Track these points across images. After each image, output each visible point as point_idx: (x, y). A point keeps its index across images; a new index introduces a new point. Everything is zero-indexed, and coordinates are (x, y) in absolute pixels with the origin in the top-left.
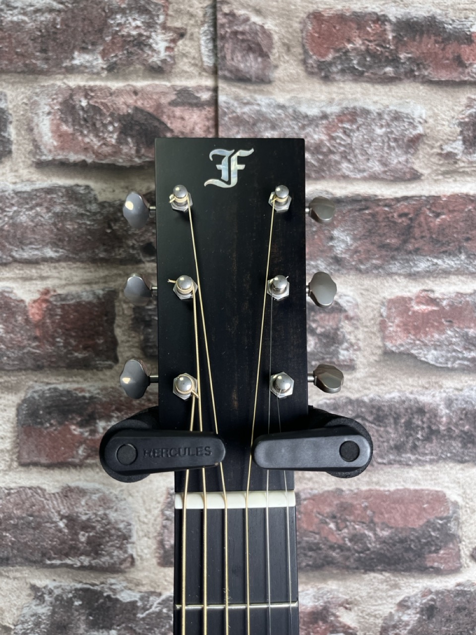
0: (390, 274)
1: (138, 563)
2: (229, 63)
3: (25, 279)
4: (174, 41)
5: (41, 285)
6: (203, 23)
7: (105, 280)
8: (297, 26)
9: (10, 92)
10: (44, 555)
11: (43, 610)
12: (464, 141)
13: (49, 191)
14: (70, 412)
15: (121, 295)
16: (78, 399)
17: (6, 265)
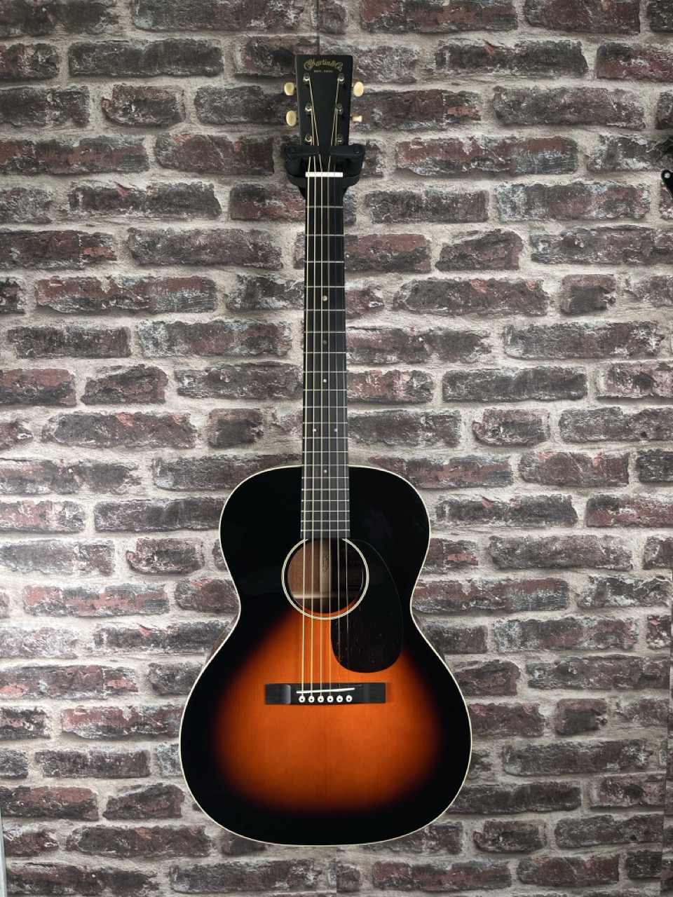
0: (400, 130)
1: (285, 266)
2: (324, 24)
3: (232, 132)
4: (298, 14)
5: (239, 135)
6: (312, 4)
7: (268, 133)
8: (357, 5)
9: (222, 40)
10: (243, 261)
11: (243, 287)
12: (437, 63)
13: (242, 89)
14: (253, 195)
15: (275, 141)
16: (257, 189)
17: (223, 125)
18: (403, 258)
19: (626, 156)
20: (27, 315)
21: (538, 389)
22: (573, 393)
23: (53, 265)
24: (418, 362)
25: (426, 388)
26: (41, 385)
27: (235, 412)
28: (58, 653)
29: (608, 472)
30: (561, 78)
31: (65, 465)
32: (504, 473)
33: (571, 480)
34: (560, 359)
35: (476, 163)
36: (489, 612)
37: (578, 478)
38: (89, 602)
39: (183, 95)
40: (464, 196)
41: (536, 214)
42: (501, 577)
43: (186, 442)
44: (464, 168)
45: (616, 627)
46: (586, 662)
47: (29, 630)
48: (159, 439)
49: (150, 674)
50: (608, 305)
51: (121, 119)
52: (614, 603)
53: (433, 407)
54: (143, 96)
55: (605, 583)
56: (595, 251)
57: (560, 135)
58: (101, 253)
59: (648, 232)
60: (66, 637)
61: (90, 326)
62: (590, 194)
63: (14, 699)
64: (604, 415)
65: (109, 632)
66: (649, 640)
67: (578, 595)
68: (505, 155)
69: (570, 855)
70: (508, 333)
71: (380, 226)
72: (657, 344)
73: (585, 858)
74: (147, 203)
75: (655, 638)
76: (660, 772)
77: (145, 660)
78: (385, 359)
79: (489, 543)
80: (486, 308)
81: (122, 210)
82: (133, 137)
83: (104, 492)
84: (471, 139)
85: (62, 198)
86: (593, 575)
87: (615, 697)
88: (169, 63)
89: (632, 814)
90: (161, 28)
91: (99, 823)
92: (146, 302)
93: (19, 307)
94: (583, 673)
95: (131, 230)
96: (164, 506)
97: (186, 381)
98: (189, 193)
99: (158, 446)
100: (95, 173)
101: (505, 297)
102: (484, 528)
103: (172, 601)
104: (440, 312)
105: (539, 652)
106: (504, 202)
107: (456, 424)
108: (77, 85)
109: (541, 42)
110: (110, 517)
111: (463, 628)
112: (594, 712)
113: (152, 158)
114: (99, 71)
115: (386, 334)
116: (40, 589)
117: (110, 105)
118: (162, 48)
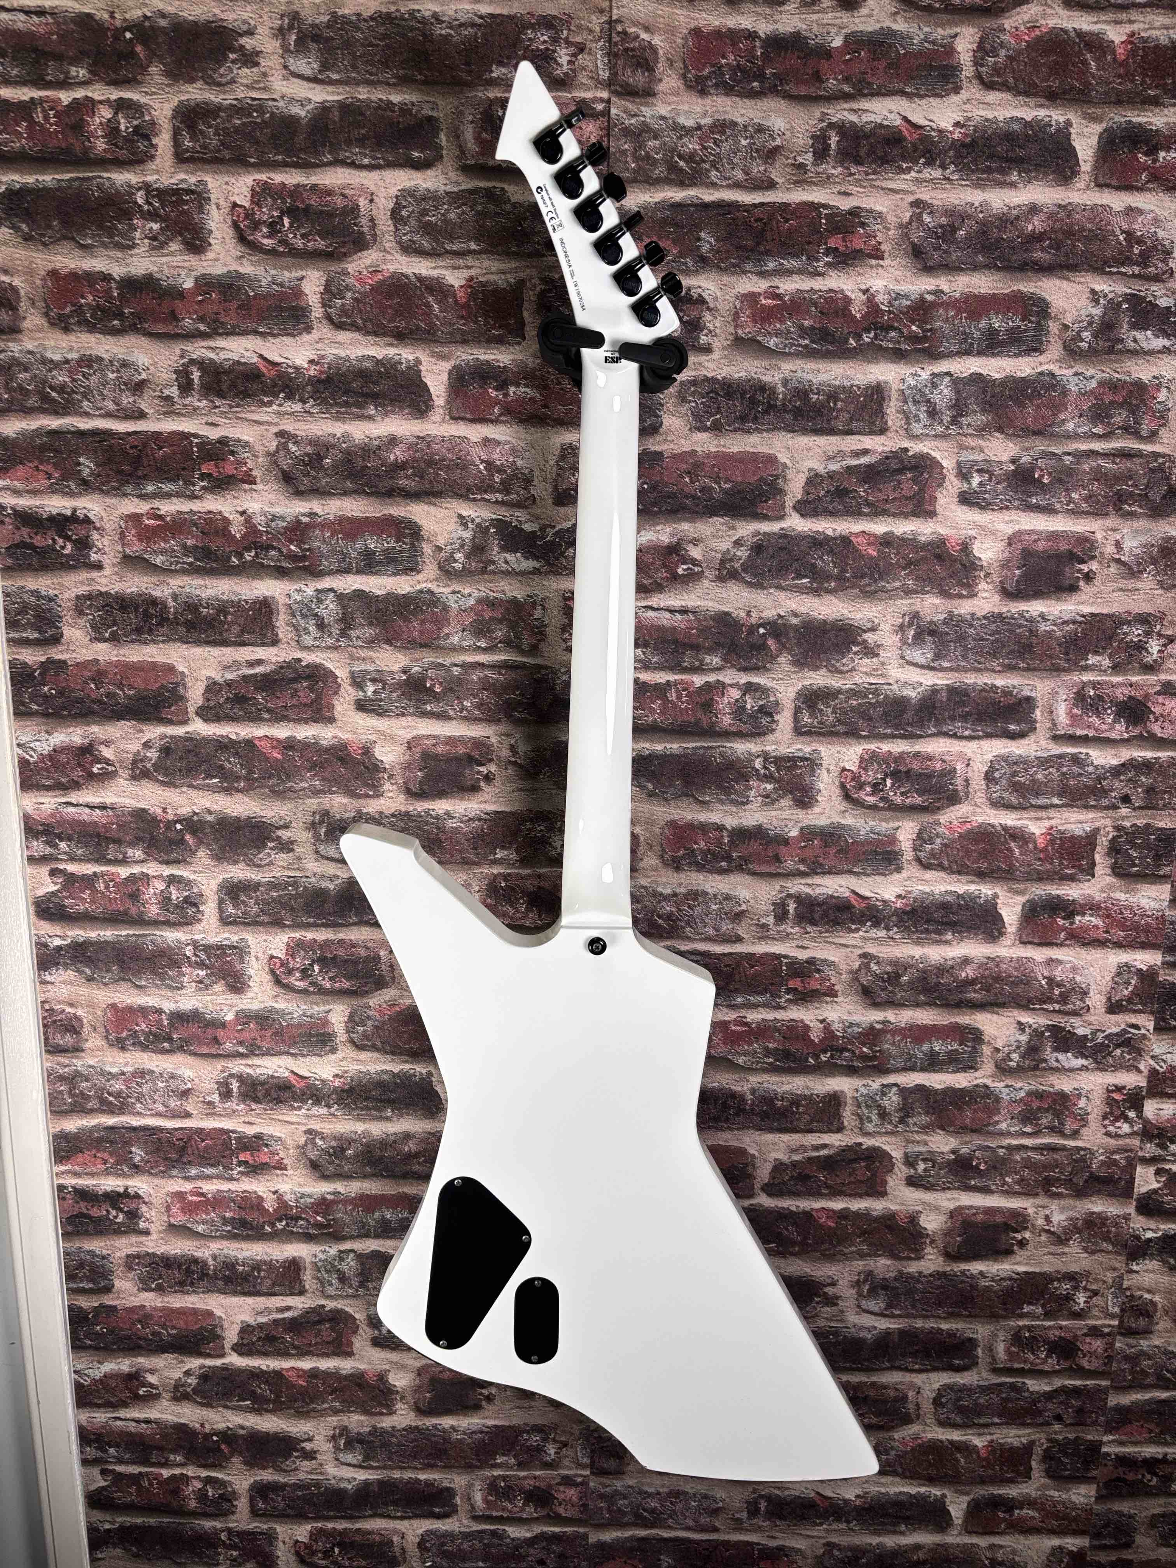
0: (745, 272)
1: (538, 501)
2: (620, 77)
3: (454, 268)
4: (575, 55)
5: (466, 273)
6: (600, 38)
7: (516, 270)
8: (680, 41)
9: (441, 103)
10: (469, 490)
12: (814, 153)
13: (473, 192)
14: (488, 378)
15: (528, 284)
16: (494, 368)
17: (439, 255)
18: (739, 492)
19: (1134, 326)
20: (107, 571)
21: (953, 719)
22: (1012, 727)
23: (150, 489)
24: (756, 669)
25: (768, 711)
26: (131, 687)
27: (450, 741)
28: (161, 1108)
29: (1061, 858)
30: (1030, 187)
31: (170, 817)
32: (889, 853)
33: (999, 869)
34: (994, 671)
35: (872, 335)
36: (851, 1071)
37: (1011, 866)
38: (210, 1031)
39: (372, 201)
40: (848, 390)
41: (969, 425)
42: (874, 1016)
43: (368, 786)
44: (851, 341)
45: (1054, 1101)
46: (1001, 1152)
47: (114, 1070)
48: (323, 779)
49: (306, 1144)
50: (1081, 583)
51: (266, 241)
52: (1055, 1064)
53: (777, 743)
54: (303, 202)
55: (1043, 1033)
56: (1067, 490)
57: (1021, 288)
58: (230, 470)
59: (1160, 460)
60: (173, 1084)
61: (211, 592)
62: (1065, 392)
63: (92, 1175)
64: (1061, 765)
65: (240, 1078)
66: (1107, 1122)
67: (997, 1050)
68: (922, 322)
69: (956, 1436)
70: (911, 624)
71: (702, 437)
72: (1159, 651)
73: (979, 1442)
74: (309, 388)
75: (1117, 1119)
76: (1107, 1322)
77: (299, 1124)
78: (702, 661)
79: (857, 964)
80: (876, 581)
81: (266, 399)
82: (286, 273)
83: (235, 862)
84: (865, 291)
85: (165, 376)
86: (1023, 1020)
87: (1044, 1207)
88: (349, 142)
89: (1058, 1382)
90: (335, 77)
91: (226, 1360)
92: (305, 556)
93: (94, 557)
94: (995, 1168)
95: (281, 434)
96: (332, 887)
97: (370, 688)
98: (379, 373)
99: (322, 792)
100: (221, 335)
101: (909, 563)
102: (850, 939)
103: (342, 1036)
104: (796, 586)
105: (927, 1133)
106: (916, 403)
107: (813, 770)
108: (187, 178)
109: (1001, 118)
110: (244, 902)
111: (807, 1092)
112: (1007, 1228)
113: (317, 312)
114: (227, 154)
115: (705, 619)
116: (130, 1009)
117: (247, 216)
118: (336, 115)
